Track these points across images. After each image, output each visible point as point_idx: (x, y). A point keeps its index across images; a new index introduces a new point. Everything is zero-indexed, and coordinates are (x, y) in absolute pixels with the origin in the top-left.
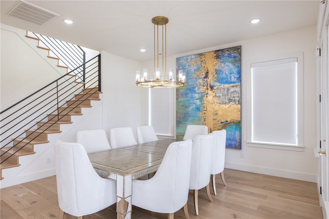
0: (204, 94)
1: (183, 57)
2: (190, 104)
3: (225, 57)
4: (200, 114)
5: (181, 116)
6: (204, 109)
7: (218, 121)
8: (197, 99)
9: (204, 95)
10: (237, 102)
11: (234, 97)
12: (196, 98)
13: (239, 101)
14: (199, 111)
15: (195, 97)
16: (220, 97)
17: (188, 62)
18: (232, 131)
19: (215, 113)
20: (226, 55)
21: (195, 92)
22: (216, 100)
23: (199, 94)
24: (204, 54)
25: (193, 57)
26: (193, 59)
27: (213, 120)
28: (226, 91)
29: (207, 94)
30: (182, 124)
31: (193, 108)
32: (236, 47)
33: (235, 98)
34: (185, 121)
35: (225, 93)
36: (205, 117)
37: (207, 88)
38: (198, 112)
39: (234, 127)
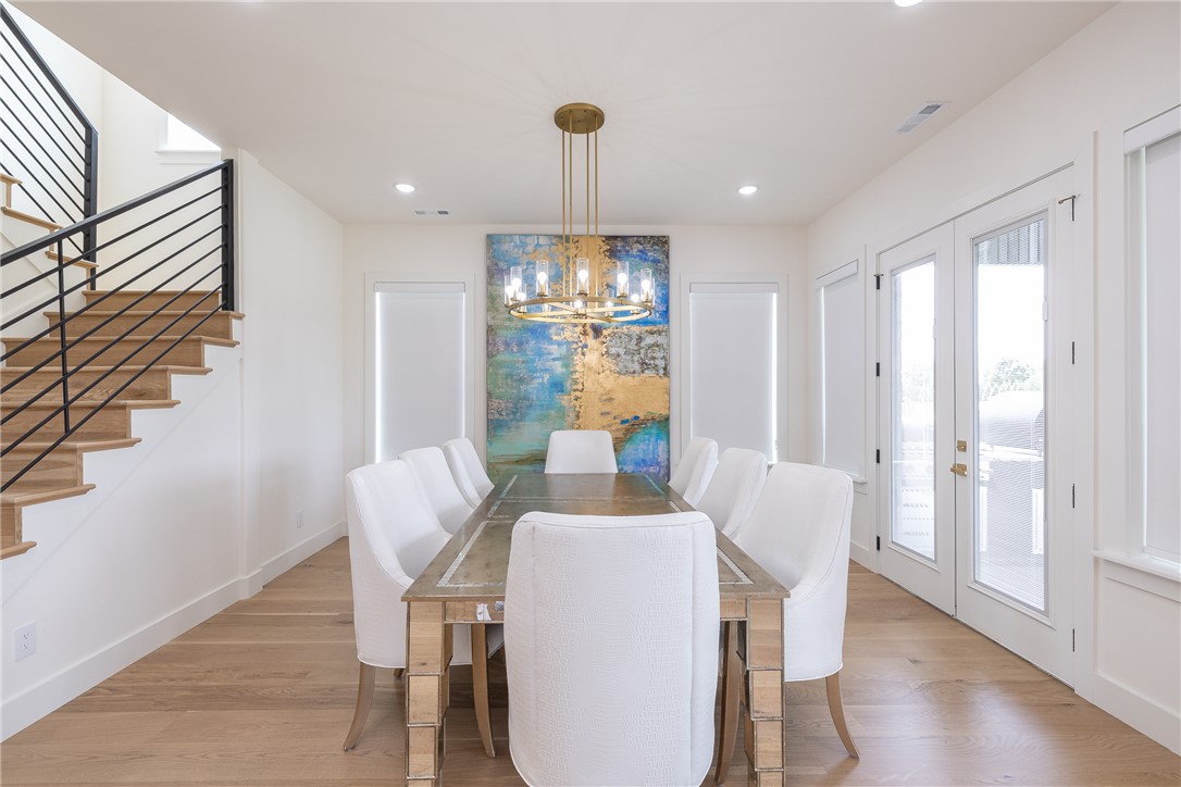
0: (575, 346)
1: (511, 235)
2: (535, 371)
3: (633, 256)
4: (565, 400)
5: (503, 406)
6: (575, 387)
7: (615, 418)
8: (554, 360)
9: (576, 349)
10: (662, 372)
11: (654, 358)
12: (553, 357)
13: (665, 369)
14: (562, 391)
15: (549, 354)
16: (619, 355)
17: (527, 254)
18: (649, 440)
19: (604, 397)
20: (635, 252)
21: (550, 341)
22: (608, 363)
23: (559, 344)
24: (576, 239)
25: (542, 241)
26: (543, 248)
27: (602, 414)
28: (634, 342)
29: (586, 346)
30: (509, 428)
31: (543, 383)
32: (658, 237)
33: (657, 362)
34: (518, 421)
35: (633, 346)
36: (577, 409)
37: (585, 331)
38: (557, 396)
39: (654, 431)
